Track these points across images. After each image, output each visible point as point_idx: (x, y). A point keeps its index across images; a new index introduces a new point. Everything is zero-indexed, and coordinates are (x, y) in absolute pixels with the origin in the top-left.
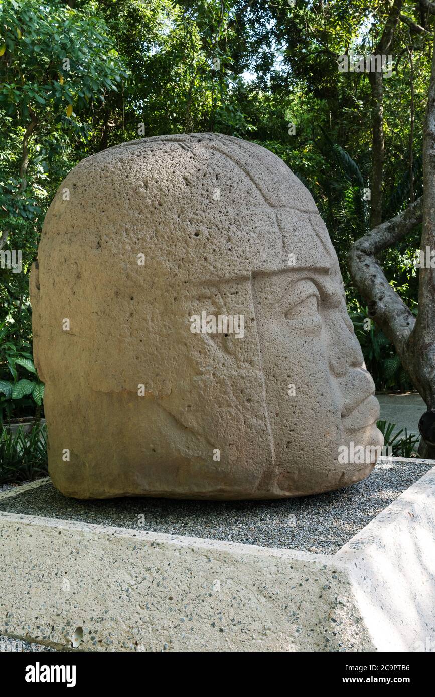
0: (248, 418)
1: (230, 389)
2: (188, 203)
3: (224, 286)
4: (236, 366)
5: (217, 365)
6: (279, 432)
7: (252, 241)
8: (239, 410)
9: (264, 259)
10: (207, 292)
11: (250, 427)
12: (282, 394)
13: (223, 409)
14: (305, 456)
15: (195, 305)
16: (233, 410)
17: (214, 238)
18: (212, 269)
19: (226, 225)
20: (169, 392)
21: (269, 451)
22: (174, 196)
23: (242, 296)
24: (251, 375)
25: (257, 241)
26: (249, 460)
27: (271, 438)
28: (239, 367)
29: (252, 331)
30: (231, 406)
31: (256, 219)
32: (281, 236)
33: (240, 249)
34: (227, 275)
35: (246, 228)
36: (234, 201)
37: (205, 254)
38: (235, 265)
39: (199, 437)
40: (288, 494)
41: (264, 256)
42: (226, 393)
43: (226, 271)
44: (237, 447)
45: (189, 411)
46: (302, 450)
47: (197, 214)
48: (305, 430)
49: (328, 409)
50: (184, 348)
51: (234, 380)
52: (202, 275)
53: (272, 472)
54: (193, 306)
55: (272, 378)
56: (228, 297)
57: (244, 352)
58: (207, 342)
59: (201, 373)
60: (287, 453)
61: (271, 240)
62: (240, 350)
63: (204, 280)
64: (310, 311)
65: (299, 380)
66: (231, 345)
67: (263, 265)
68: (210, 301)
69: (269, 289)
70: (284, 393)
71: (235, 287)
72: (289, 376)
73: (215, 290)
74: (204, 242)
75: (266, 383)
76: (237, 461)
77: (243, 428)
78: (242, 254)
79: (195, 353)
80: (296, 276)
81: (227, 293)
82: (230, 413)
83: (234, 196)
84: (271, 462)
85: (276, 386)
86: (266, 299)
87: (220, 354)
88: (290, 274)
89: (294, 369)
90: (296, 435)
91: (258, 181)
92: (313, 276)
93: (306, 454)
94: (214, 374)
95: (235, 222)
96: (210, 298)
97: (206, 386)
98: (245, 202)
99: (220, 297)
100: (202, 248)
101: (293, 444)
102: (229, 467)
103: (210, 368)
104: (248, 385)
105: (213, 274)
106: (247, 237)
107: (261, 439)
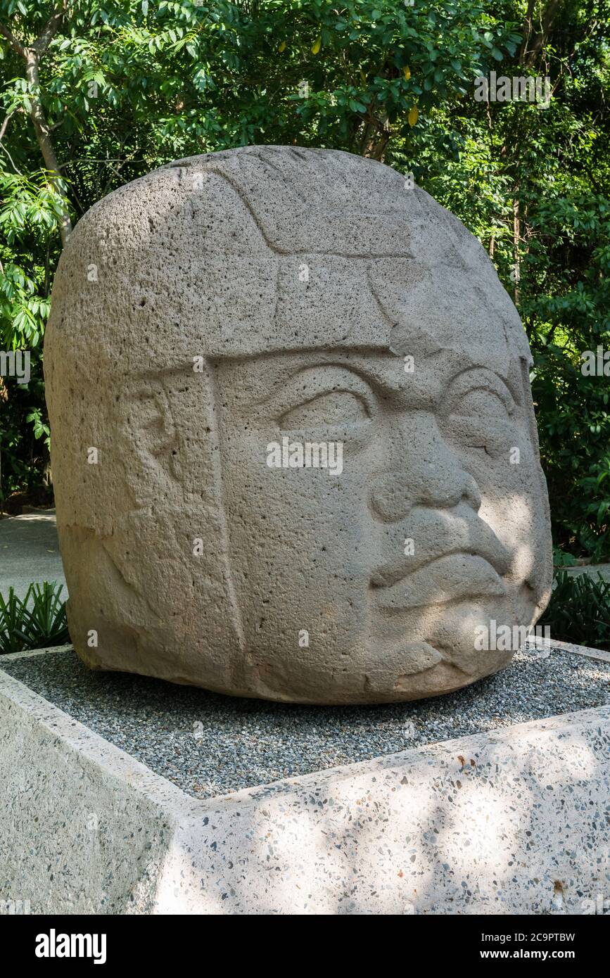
0: (197, 578)
1: (172, 532)
2: (143, 258)
3: (168, 379)
4: (181, 498)
5: (157, 496)
6: (247, 602)
7: (213, 310)
8: (185, 564)
9: (227, 337)
10: (148, 388)
11: (201, 589)
12: (252, 544)
13: (164, 561)
14: (287, 642)
15: (135, 407)
16: (176, 564)
17: (160, 308)
18: (152, 354)
19: (181, 286)
20: (110, 531)
21: (233, 631)
22: (130, 249)
23: (194, 394)
24: (199, 513)
25: (221, 310)
26: (202, 640)
27: (235, 609)
28: (185, 501)
29: (206, 447)
30: (175, 558)
31: (232, 276)
32: (276, 299)
33: (191, 322)
34: (169, 363)
35: (209, 292)
36: (205, 249)
37: (146, 333)
38: (180, 348)
39: (140, 599)
40: (285, 698)
41: (228, 332)
42: (166, 538)
43: (168, 357)
44: (183, 618)
45: (128, 560)
46: (283, 633)
47: (149, 274)
48: (286, 602)
49: (333, 572)
50: (122, 470)
51: (177, 519)
52: (141, 363)
53: (243, 661)
54: (133, 409)
55: (237, 519)
56: (174, 395)
57: (193, 477)
58: (144, 461)
59: (137, 507)
60: (260, 634)
61: (248, 307)
62: (189, 475)
63: (142, 370)
64: (327, 416)
65: (280, 524)
66: (178, 468)
67: (224, 346)
68: (152, 402)
69: (241, 382)
70: (254, 543)
71: (183, 380)
72: (264, 517)
73: (158, 386)
74: (147, 314)
75: (230, 527)
76: (185, 638)
77: (191, 589)
78: (193, 331)
79: (132, 478)
80: (296, 361)
81: (173, 390)
82: (172, 567)
83: (208, 242)
84: (237, 646)
85: (243, 531)
86: (237, 397)
87: (163, 479)
88: (283, 359)
89: (273, 507)
90: (272, 610)
91: (262, 216)
92: (348, 361)
93: (289, 639)
94: (153, 509)
95: (196, 283)
96: (153, 397)
97: (142, 526)
98: (223, 250)
99: (164, 396)
100: (145, 323)
101: (268, 622)
102: (177, 647)
103: (149, 500)
104: (196, 527)
105: (152, 362)
106: (207, 304)
107: (218, 610)
